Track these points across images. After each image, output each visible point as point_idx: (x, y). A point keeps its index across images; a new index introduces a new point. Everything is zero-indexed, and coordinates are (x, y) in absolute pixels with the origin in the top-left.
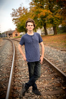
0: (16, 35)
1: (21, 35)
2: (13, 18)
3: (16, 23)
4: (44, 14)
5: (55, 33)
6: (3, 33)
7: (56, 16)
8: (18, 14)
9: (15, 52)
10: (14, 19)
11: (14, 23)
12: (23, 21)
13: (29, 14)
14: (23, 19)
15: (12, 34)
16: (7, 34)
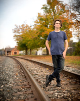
8: (21, 31)
10: (15, 36)
11: (15, 39)
15: (10, 52)
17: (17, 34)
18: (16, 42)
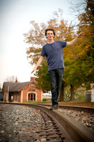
0: (32, 97)
1: (44, 100)
11: (31, 60)
17: (37, 46)
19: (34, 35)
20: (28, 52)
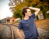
0: (13, 21)
2: (10, 7)
3: (12, 11)
4: (35, 3)
5: (45, 18)
6: (2, 20)
7: (45, 4)
9: (14, 35)
12: (18, 9)
13: (22, 3)
14: (18, 7)
15: (9, 20)
16: (5, 20)
17: (12, 7)
18: (12, 12)
19: (10, 3)
20: (10, 9)
